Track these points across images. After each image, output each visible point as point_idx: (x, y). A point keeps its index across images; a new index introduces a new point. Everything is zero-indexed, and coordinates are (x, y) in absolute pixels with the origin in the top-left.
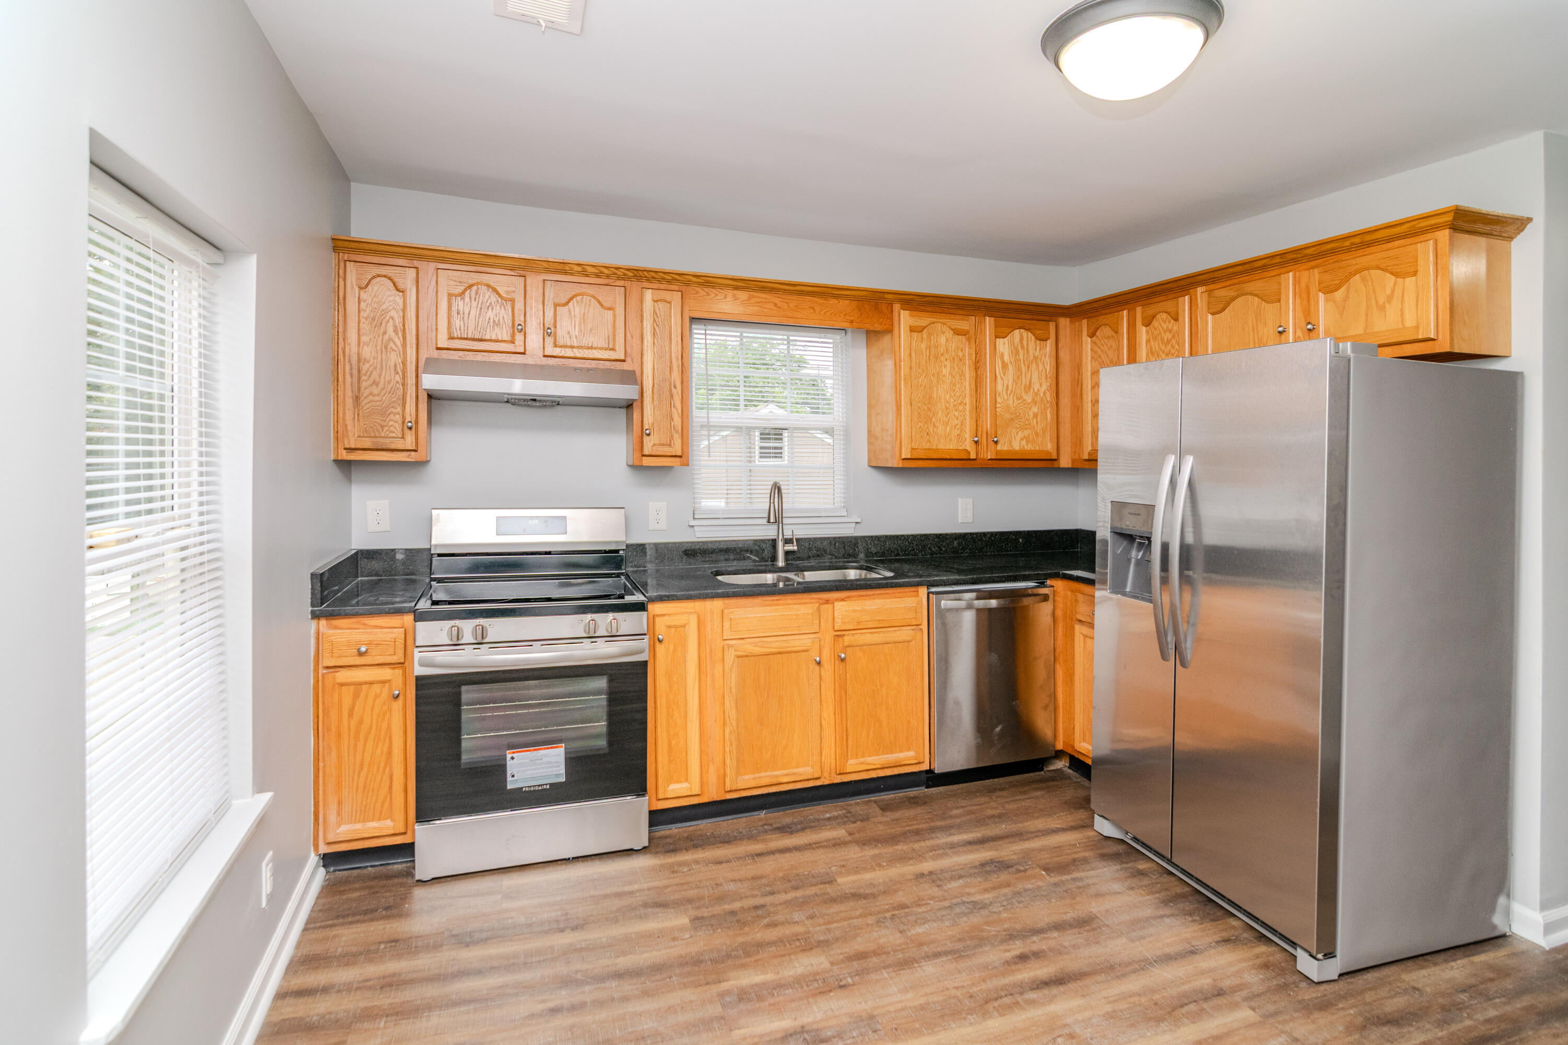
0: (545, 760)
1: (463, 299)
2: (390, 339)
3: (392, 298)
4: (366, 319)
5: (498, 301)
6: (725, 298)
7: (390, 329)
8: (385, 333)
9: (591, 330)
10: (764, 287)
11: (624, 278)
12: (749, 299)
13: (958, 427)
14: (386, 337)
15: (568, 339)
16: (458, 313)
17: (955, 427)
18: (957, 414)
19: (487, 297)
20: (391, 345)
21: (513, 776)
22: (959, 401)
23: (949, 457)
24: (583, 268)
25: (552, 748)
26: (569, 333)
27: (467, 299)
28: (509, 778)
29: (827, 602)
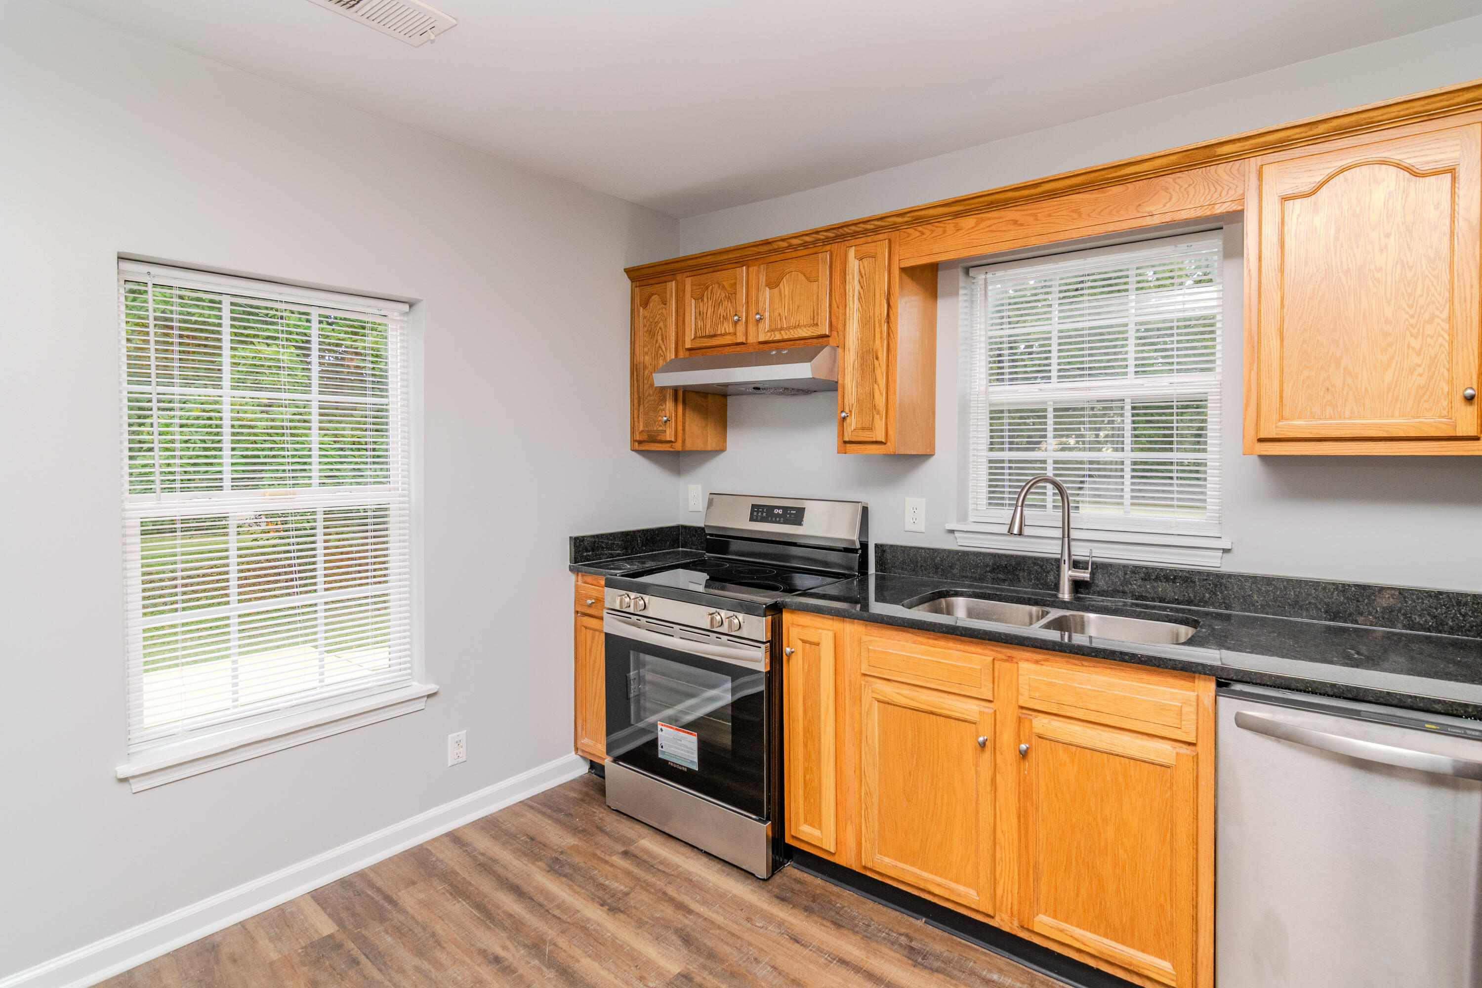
0: (683, 742)
1: (703, 300)
2: (660, 347)
3: (661, 311)
4: (646, 332)
5: (726, 296)
6: (944, 232)
7: (660, 338)
8: (657, 342)
9: (798, 307)
10: (992, 203)
11: (827, 241)
12: (977, 224)
13: (1420, 370)
14: (657, 345)
15: (779, 321)
16: (700, 314)
17: (1412, 371)
18: (1416, 344)
19: (718, 294)
20: (660, 351)
21: (662, 747)
22: (1426, 316)
23: (1385, 435)
24: (788, 243)
25: (688, 733)
26: (780, 314)
27: (705, 300)
28: (660, 748)
29: (1010, 659)
